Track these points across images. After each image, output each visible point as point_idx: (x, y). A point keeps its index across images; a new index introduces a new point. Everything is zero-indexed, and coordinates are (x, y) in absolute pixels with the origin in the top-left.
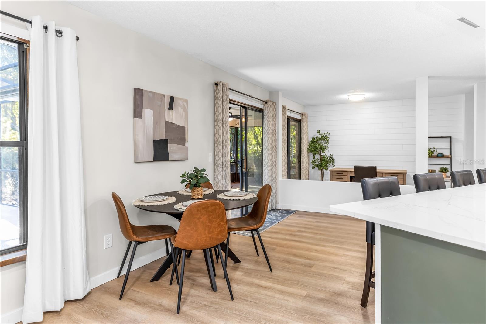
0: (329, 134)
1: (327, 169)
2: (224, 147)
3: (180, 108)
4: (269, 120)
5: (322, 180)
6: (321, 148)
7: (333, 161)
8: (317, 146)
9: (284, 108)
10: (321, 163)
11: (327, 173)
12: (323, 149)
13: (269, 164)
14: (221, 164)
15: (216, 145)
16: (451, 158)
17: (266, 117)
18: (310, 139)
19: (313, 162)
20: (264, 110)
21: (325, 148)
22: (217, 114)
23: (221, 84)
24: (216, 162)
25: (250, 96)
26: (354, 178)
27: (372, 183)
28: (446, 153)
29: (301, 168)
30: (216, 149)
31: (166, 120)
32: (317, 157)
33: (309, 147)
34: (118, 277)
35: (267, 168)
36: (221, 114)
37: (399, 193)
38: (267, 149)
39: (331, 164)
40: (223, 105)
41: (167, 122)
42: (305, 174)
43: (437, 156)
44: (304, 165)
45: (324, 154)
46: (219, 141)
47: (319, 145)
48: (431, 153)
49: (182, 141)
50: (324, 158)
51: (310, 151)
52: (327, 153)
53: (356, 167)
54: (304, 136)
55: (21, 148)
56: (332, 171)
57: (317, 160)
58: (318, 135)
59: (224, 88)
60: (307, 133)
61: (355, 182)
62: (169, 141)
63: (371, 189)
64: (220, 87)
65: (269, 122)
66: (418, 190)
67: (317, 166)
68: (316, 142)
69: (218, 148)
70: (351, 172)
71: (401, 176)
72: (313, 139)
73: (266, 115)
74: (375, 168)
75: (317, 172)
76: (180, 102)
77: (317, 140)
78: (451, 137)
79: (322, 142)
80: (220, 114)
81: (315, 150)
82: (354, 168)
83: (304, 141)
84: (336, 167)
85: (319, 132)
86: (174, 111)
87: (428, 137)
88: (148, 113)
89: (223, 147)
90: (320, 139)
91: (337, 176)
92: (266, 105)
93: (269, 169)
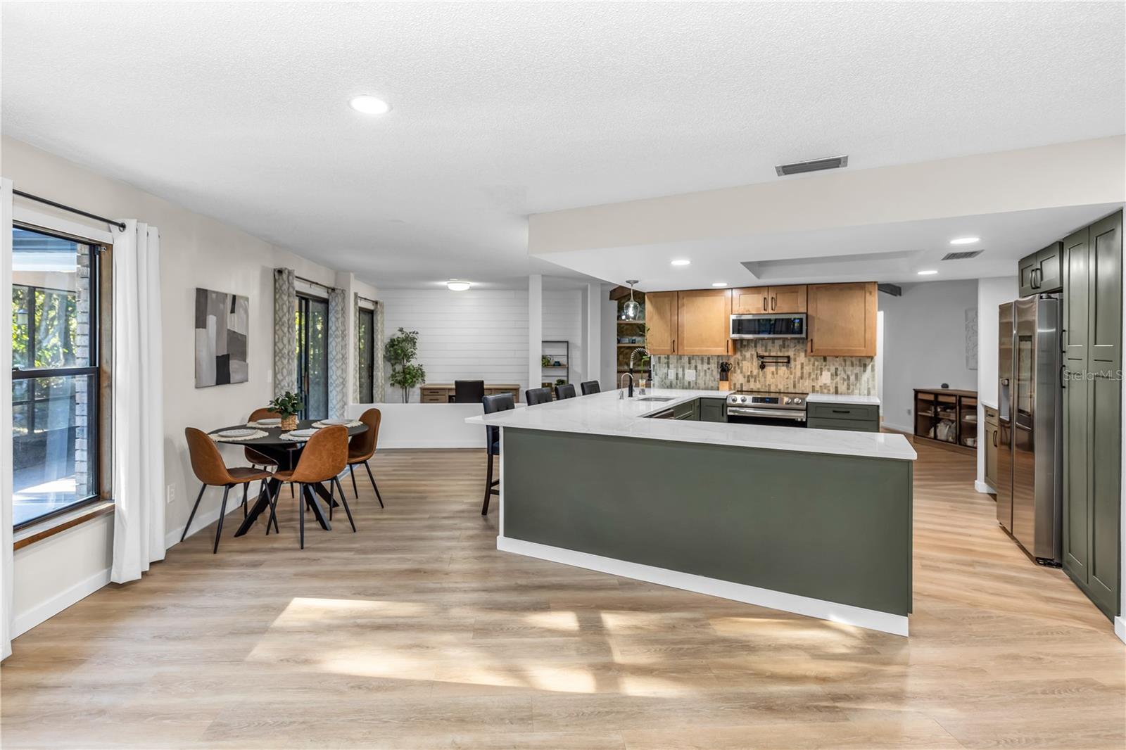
0: (417, 333)
1: (413, 386)
2: (290, 361)
3: (241, 310)
4: (337, 316)
5: (407, 402)
6: (405, 355)
7: (422, 375)
8: (399, 351)
9: (356, 295)
10: (405, 378)
11: (416, 392)
12: (408, 357)
13: (337, 382)
14: (287, 385)
15: (277, 358)
16: (568, 368)
17: (333, 312)
18: (387, 341)
19: (393, 376)
20: (330, 300)
21: (412, 355)
22: (280, 314)
23: (286, 272)
24: (277, 382)
25: (313, 283)
26: (454, 398)
27: (491, 399)
28: (563, 361)
29: (374, 386)
30: (279, 363)
31: (229, 328)
32: (399, 368)
33: (386, 353)
34: (182, 541)
35: (334, 388)
36: (287, 314)
37: (513, 408)
38: (334, 360)
39: (420, 379)
40: (289, 302)
41: (229, 330)
42: (380, 396)
43: (554, 365)
44: (379, 381)
45: (409, 364)
46: (283, 352)
47: (402, 351)
48: (547, 363)
49: (243, 355)
50: (410, 369)
51: (387, 358)
52: (414, 363)
53: (457, 383)
54: (379, 336)
55: (92, 376)
56: (423, 389)
57: (398, 373)
58: (399, 334)
59: (291, 278)
60: (382, 331)
61: (456, 402)
62: (231, 356)
63: (491, 405)
64: (285, 276)
65: (337, 319)
66: (530, 403)
67: (399, 383)
68: (397, 345)
69: (282, 362)
70: (450, 389)
71: (514, 392)
72: (392, 340)
73: (333, 309)
74: (482, 383)
75: (398, 391)
76: (242, 301)
77: (399, 343)
78: (567, 342)
79: (408, 346)
80: (285, 315)
81: (396, 358)
82: (454, 382)
83: (379, 343)
84: (426, 382)
85: (401, 330)
86: (235, 315)
87: (543, 342)
88: (212, 320)
89: (288, 360)
90: (404, 340)
91: (431, 395)
92: (333, 294)
93: (338, 389)
